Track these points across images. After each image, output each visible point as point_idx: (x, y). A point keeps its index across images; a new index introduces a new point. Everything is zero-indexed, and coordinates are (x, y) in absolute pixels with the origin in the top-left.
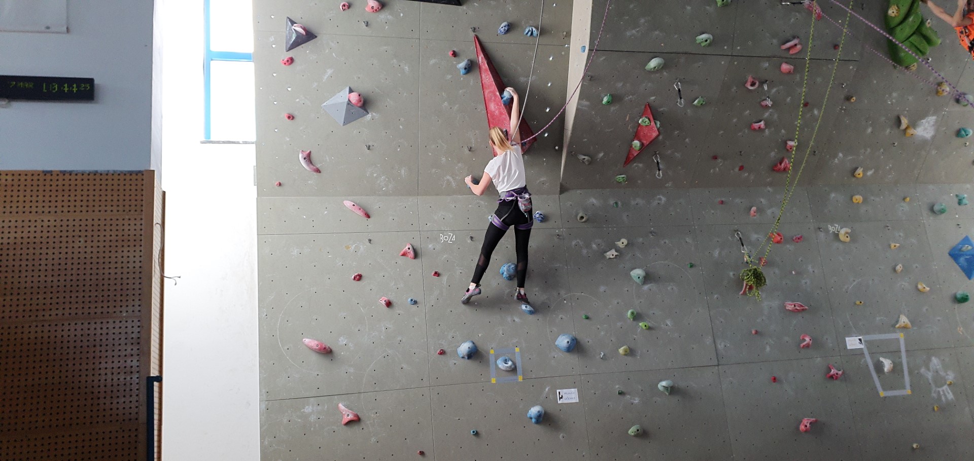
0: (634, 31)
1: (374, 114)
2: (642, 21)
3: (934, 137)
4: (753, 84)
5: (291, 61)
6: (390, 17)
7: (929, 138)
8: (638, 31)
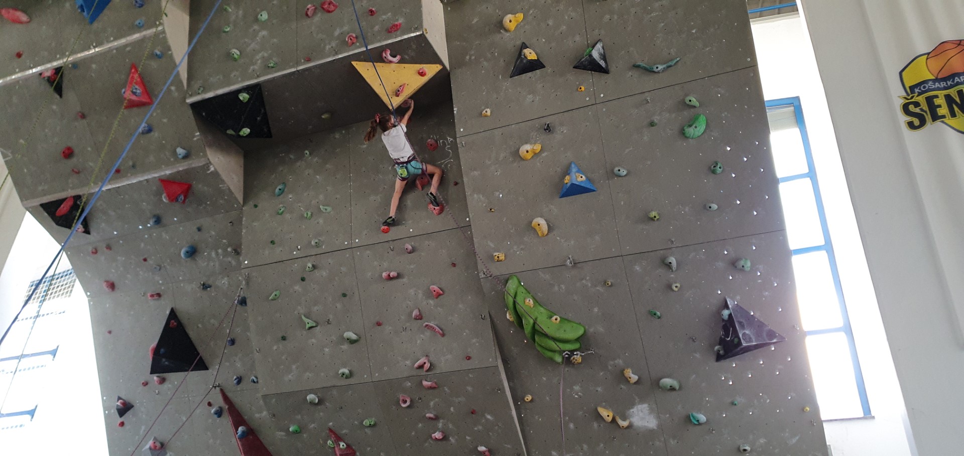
0: (290, 376)
1: (171, 453)
2: (294, 367)
3: (660, 426)
4: (405, 402)
5: (122, 424)
6: (170, 386)
7: (655, 428)
8: (292, 376)
